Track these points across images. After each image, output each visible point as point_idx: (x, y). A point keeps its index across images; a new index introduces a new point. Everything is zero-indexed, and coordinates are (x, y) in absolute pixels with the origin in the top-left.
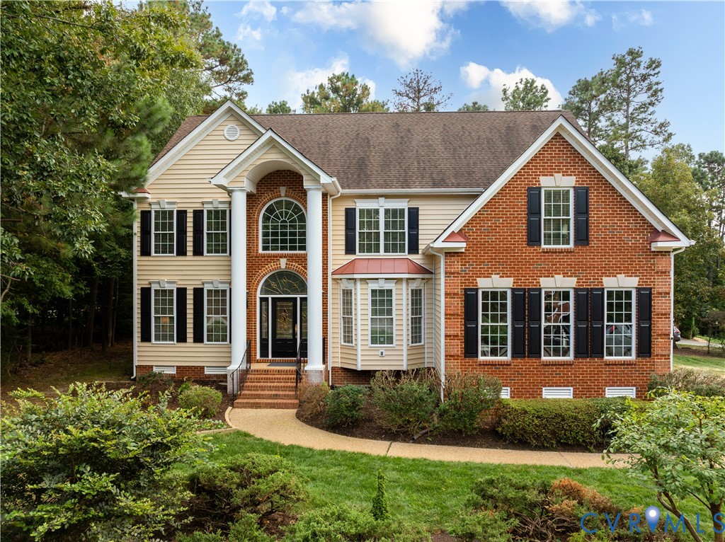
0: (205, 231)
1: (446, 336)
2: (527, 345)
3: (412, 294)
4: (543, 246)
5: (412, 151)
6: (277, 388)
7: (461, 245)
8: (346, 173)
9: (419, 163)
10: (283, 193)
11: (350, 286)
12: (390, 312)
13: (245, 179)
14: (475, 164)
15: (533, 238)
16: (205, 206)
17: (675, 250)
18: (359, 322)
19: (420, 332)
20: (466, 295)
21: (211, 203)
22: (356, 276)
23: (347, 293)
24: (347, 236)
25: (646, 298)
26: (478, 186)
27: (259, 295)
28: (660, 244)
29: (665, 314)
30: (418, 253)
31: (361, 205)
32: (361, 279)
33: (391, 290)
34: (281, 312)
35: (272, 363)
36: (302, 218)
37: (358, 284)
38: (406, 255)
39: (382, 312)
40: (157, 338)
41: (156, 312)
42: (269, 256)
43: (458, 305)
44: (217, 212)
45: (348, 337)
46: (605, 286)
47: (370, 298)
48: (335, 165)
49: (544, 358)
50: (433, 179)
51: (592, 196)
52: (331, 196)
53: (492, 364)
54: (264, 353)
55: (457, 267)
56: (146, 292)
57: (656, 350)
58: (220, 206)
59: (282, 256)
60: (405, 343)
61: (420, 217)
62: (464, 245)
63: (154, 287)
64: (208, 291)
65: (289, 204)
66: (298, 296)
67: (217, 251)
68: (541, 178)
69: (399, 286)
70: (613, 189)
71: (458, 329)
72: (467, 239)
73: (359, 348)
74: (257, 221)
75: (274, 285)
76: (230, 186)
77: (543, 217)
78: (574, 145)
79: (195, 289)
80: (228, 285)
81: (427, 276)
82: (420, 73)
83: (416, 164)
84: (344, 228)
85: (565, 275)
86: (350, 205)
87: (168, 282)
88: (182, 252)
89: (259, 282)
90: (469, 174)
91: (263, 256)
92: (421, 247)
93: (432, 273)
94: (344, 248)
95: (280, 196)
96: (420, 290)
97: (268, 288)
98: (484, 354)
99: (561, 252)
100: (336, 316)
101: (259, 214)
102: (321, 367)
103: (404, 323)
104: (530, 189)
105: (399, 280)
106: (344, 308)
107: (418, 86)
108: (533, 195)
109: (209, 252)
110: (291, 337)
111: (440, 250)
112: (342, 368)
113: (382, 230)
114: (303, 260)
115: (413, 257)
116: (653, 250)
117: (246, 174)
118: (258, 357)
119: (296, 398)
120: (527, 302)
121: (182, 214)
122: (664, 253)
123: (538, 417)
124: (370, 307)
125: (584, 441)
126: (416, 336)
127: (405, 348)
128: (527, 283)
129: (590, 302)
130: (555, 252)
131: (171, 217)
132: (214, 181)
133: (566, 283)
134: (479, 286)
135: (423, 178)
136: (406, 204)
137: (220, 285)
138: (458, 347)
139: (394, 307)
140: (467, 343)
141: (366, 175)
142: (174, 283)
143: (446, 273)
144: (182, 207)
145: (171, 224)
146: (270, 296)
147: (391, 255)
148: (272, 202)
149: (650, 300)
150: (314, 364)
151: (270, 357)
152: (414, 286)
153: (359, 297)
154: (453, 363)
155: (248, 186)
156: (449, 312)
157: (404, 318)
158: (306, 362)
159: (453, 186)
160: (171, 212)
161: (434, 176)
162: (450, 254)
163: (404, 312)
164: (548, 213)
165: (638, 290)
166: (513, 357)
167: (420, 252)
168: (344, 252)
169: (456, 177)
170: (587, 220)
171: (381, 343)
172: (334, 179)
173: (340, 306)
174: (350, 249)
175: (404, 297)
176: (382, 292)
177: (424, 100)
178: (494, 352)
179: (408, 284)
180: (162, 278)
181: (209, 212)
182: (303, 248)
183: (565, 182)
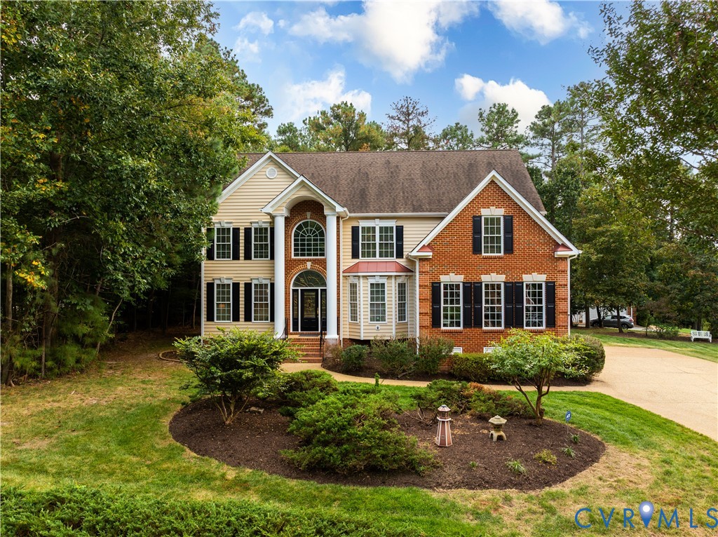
0: (253, 242)
1: (420, 313)
2: (473, 319)
3: (399, 286)
4: (483, 254)
5: (399, 183)
6: (307, 350)
7: (429, 254)
8: (352, 201)
9: (404, 193)
10: (309, 217)
11: (355, 281)
12: (383, 299)
13: (284, 209)
14: (443, 193)
15: (477, 249)
16: (253, 225)
17: (571, 257)
18: (362, 306)
19: (405, 313)
20: (433, 286)
21: (257, 223)
22: (359, 274)
23: (353, 286)
24: (353, 245)
25: (551, 288)
26: (445, 211)
27: (292, 288)
28: (559, 253)
29: (564, 299)
30: (403, 258)
31: (363, 224)
32: (363, 276)
33: (384, 284)
34: (307, 299)
35: (301, 334)
36: (322, 234)
37: (361, 279)
38: (394, 259)
39: (378, 299)
40: (218, 318)
41: (218, 300)
42: (299, 260)
43: (428, 293)
44: (261, 229)
45: (354, 317)
46: (524, 280)
47: (369, 290)
48: (344, 195)
49: (484, 328)
50: (413, 205)
51: (515, 221)
52: (342, 218)
53: (450, 332)
54: (295, 328)
55: (427, 268)
56: (210, 286)
57: (559, 323)
58: (263, 225)
59: (308, 260)
60: (394, 320)
61: (404, 233)
62: (431, 254)
63: (217, 282)
64: (255, 285)
65: (313, 225)
66: (319, 288)
67: (261, 257)
68: (482, 210)
69: (389, 281)
70: (529, 216)
71: (428, 309)
72: (433, 250)
73: (362, 324)
74: (291, 236)
75: (302, 280)
76: (274, 213)
77: (483, 235)
78: (503, 188)
79: (245, 284)
80: (269, 281)
81: (409, 274)
82: (409, 99)
83: (401, 193)
84: (351, 240)
85: (498, 273)
86: (355, 224)
87: (227, 279)
88: (236, 257)
89: (292, 278)
90: (439, 201)
91: (295, 260)
92: (405, 254)
93: (412, 272)
94: (351, 254)
95: (307, 218)
96: (405, 284)
97: (297, 282)
98: (445, 325)
99: (495, 258)
100: (345, 302)
101: (292, 231)
102: (337, 337)
103: (393, 306)
104: (474, 217)
105: (390, 277)
106: (351, 297)
107: (408, 111)
108: (477, 221)
109: (255, 257)
110: (314, 316)
111: (416, 257)
112: (350, 339)
113: (378, 241)
114: (323, 263)
115: (399, 261)
116: (556, 256)
117: (285, 205)
118: (291, 331)
119: (320, 357)
120: (472, 291)
121: (236, 231)
122: (564, 259)
123: (475, 363)
124: (369, 296)
125: (505, 378)
126: (402, 316)
127: (394, 324)
128: (472, 279)
129: (514, 290)
130: (491, 258)
131: (229, 233)
132: (264, 211)
133: (498, 278)
134: (442, 280)
135: (406, 205)
136: (394, 223)
137: (263, 281)
138: (428, 321)
139: (386, 296)
140: (433, 318)
141: (366, 202)
142: (231, 279)
143: (420, 272)
144: (236, 225)
145: (229, 238)
146: (299, 288)
147: (384, 259)
148: (301, 222)
149: (554, 290)
150: (331, 335)
151: (300, 331)
152: (400, 281)
153: (362, 288)
154: (425, 331)
155: (285, 213)
156: (421, 298)
157: (393, 303)
158: (325, 334)
159: (427, 211)
160: (229, 229)
161: (415, 203)
162: (422, 260)
163: (393, 299)
164: (486, 232)
165: (547, 283)
166: (464, 327)
167: (404, 257)
168: (351, 257)
169: (429, 204)
170: (512, 237)
171: (377, 320)
172: (346, 209)
173: (348, 295)
174: (355, 255)
175: (393, 288)
176: (378, 285)
177: (413, 122)
178: (452, 324)
179: (396, 279)
180: (222, 276)
181: (256, 229)
182: (323, 255)
183: (498, 212)
